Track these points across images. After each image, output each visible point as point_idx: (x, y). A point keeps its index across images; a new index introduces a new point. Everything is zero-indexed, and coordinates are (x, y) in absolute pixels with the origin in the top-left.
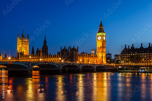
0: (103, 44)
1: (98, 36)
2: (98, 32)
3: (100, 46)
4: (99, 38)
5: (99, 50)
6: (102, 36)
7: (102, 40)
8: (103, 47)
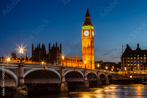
0: (92, 42)
1: (84, 31)
2: (83, 23)
3: (87, 46)
4: (86, 33)
5: (85, 52)
6: (91, 31)
7: (91, 37)
8: (92, 47)
